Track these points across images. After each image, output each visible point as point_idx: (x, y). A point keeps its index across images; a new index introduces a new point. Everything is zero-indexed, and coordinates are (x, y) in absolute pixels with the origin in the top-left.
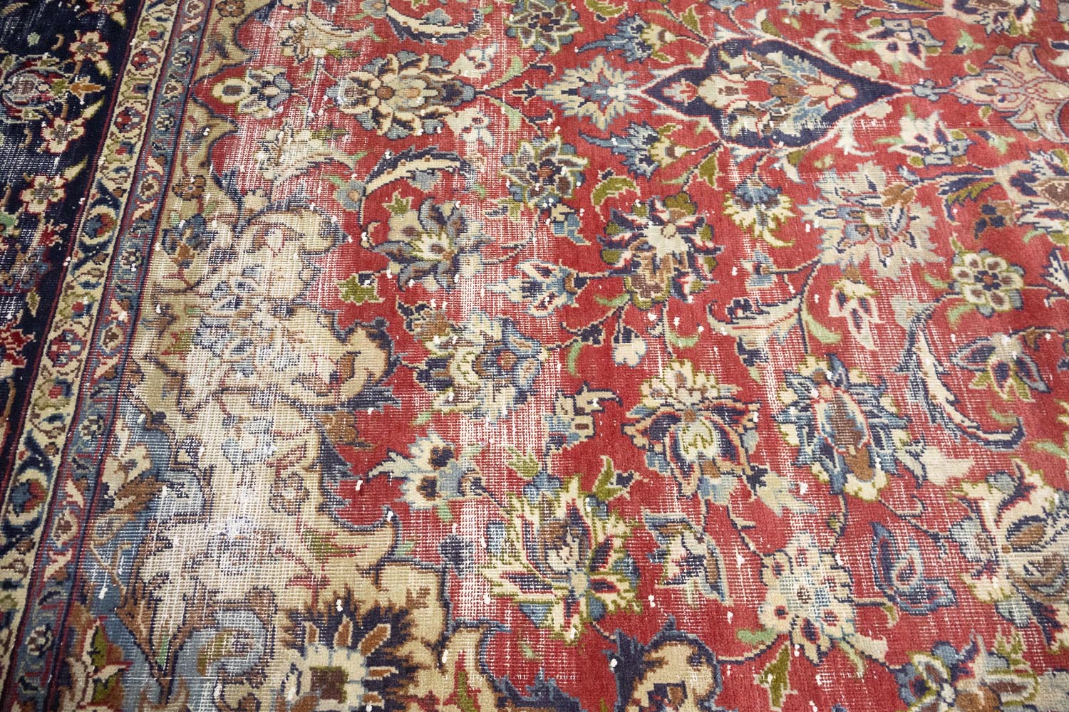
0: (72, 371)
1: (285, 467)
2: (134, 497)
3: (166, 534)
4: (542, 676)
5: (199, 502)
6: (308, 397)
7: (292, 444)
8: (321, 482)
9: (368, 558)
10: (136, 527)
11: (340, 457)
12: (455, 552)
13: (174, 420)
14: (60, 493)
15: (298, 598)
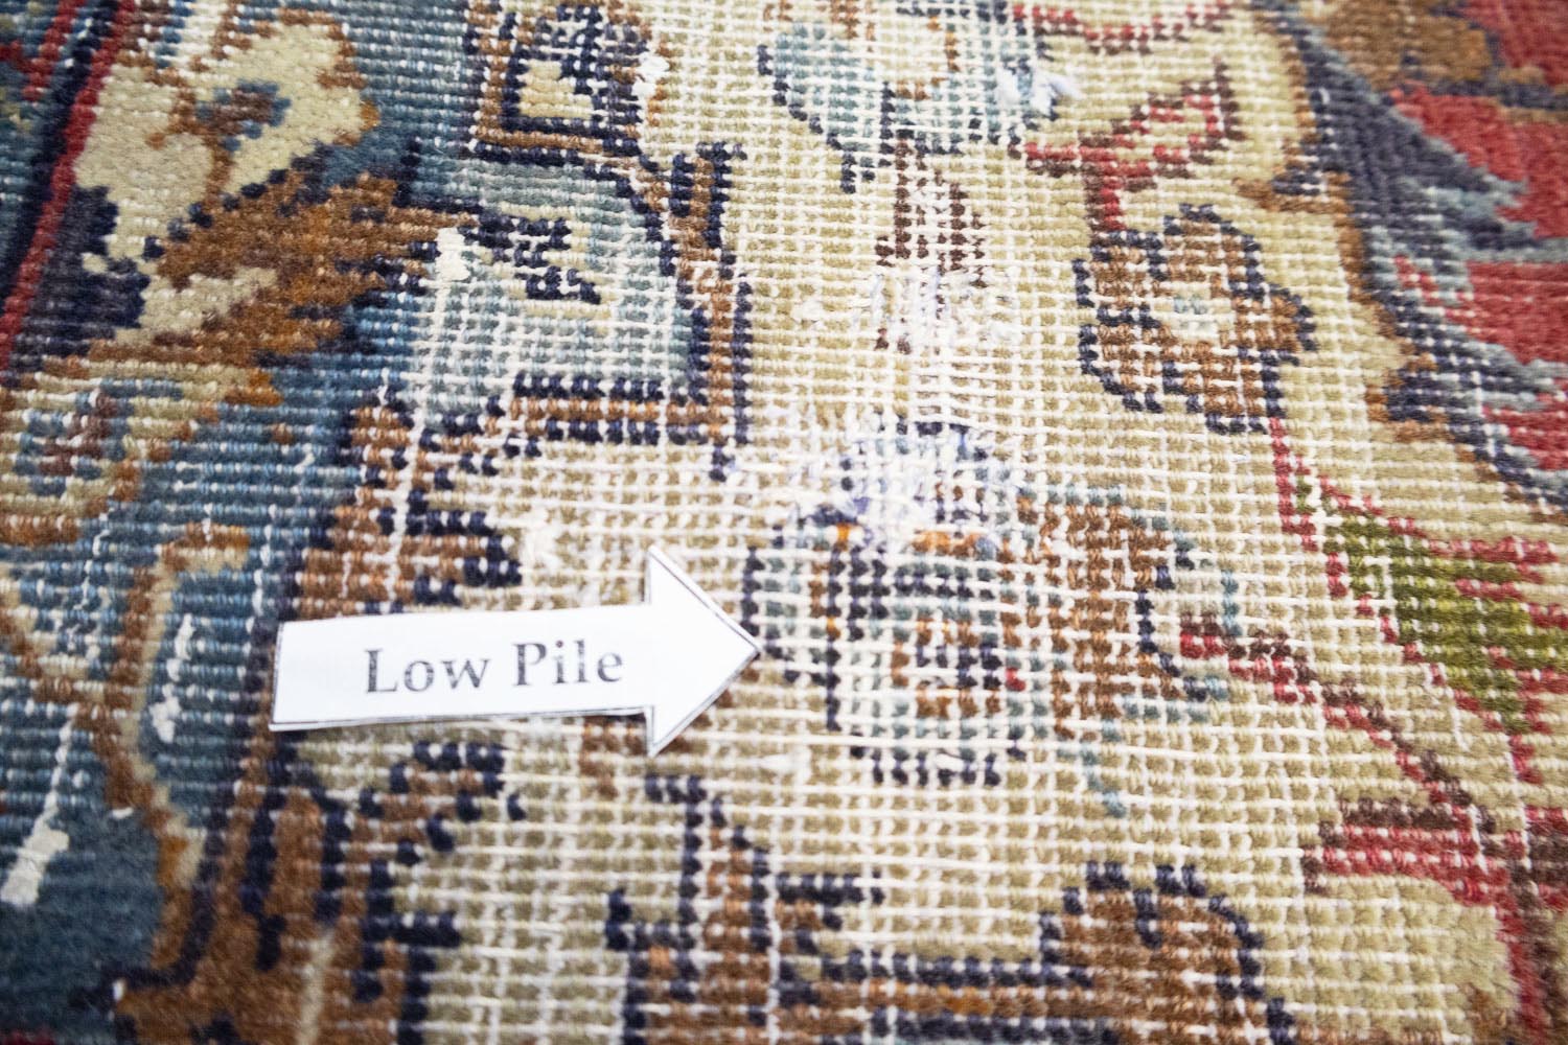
1: (1139, 180)
2: (267, 278)
3: (473, 494)
5: (664, 323)
7: (1149, 74)
8: (1363, 267)
10: (274, 443)
11: (1439, 144)
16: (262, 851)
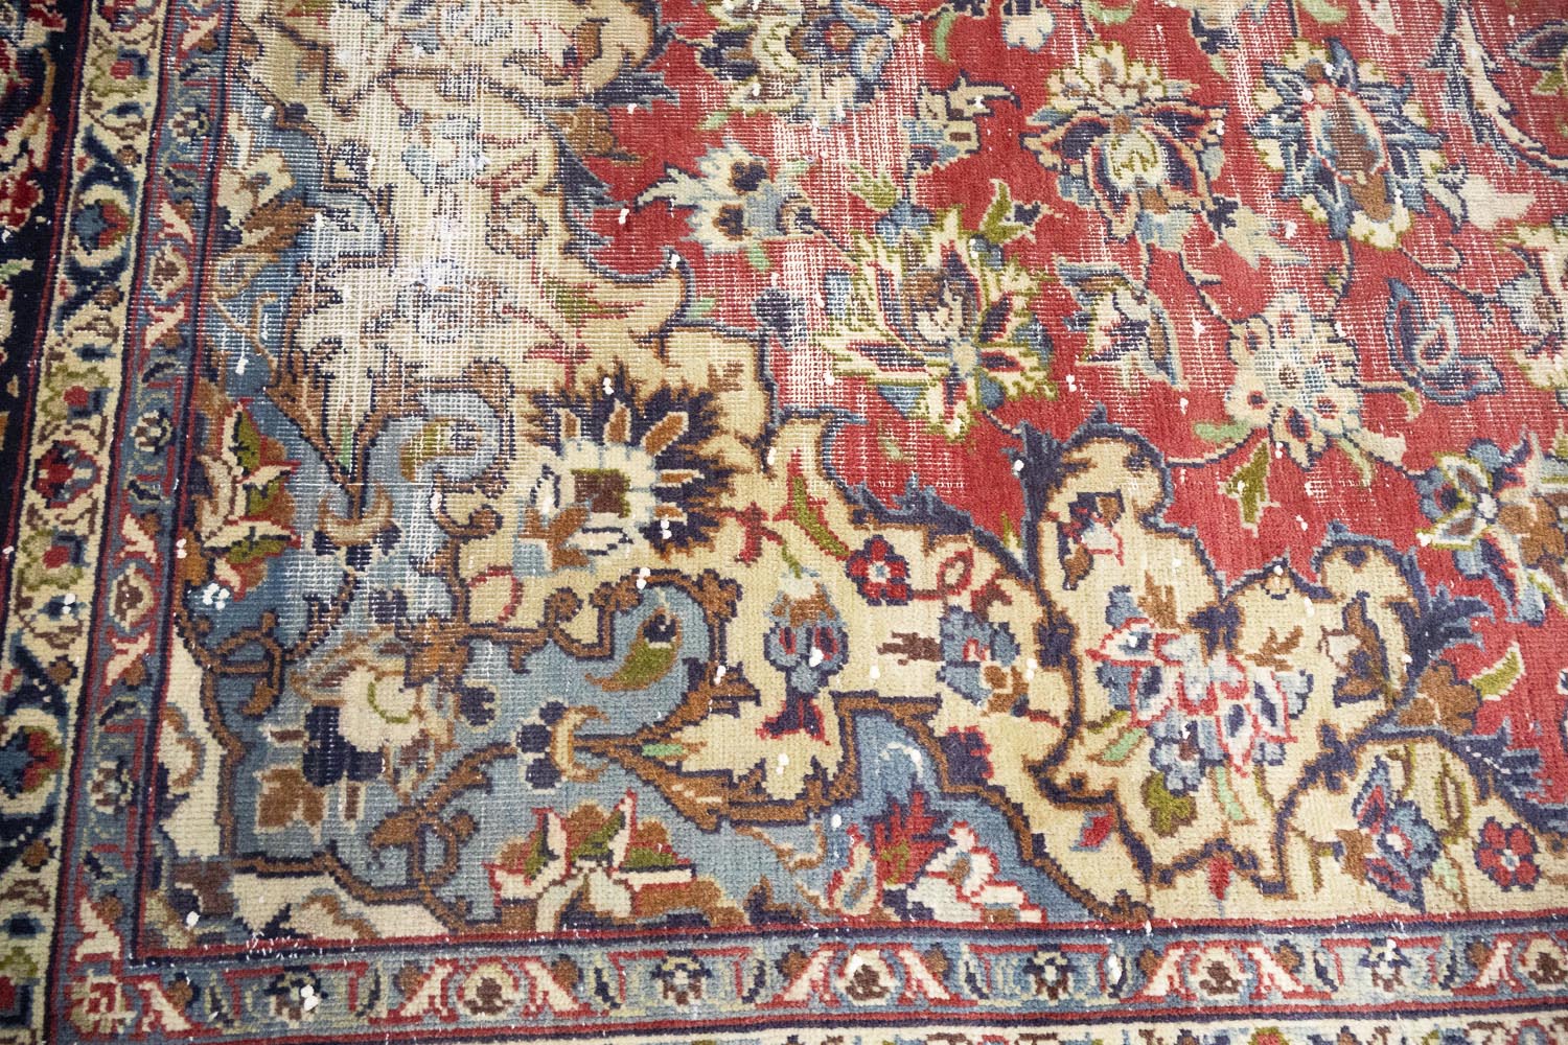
0: (145, 39)
1: (506, 189)
2: (272, 229)
3: (330, 282)
4: (915, 484)
5: (376, 236)
6: (531, 86)
7: (514, 155)
8: (564, 212)
9: (647, 320)
10: (280, 272)
11: (591, 174)
12: (777, 312)
13: (320, 114)
14: (152, 221)
15: (545, 375)
16: (290, 362)
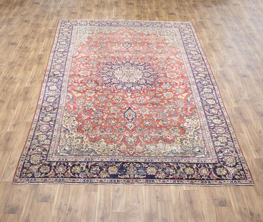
4: (183, 132)
6: (165, 145)
9: (177, 141)
12: (175, 136)
13: (168, 153)
15: (180, 144)
